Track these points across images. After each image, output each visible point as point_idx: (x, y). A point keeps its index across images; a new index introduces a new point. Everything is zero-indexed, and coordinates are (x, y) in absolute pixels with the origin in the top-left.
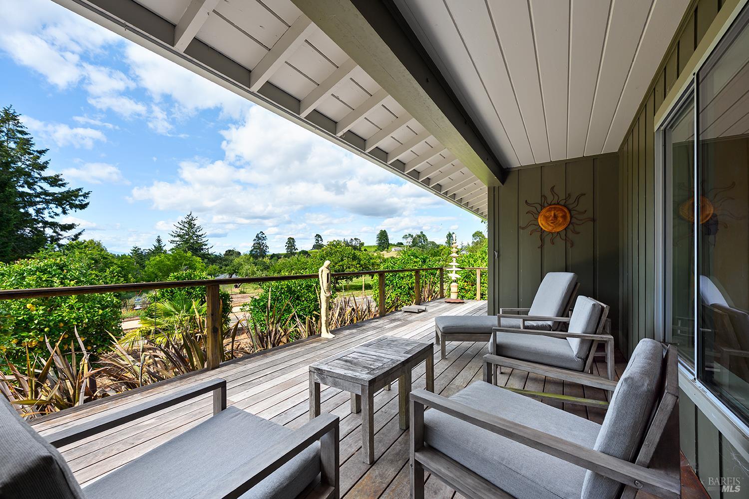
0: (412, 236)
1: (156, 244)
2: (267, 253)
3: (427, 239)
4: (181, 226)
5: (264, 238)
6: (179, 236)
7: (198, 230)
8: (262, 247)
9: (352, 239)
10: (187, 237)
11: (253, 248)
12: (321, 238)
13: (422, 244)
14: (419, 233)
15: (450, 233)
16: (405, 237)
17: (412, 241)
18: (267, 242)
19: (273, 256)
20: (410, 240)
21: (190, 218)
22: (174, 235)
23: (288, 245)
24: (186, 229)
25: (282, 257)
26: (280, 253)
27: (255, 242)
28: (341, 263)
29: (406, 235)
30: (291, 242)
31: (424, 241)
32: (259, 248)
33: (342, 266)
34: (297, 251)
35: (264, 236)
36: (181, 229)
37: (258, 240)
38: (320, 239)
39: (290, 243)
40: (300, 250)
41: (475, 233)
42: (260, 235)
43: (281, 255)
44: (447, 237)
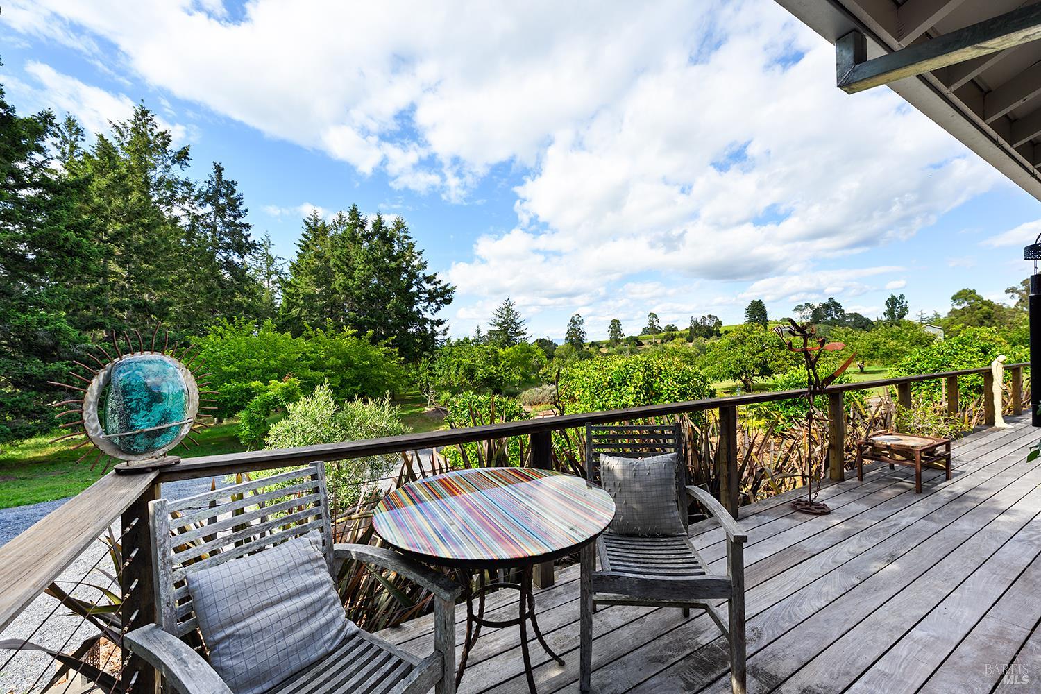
0: (812, 308)
1: (476, 335)
2: (585, 341)
3: (843, 311)
4: (499, 314)
5: (581, 322)
6: (498, 324)
7: (516, 317)
8: (578, 333)
9: (704, 317)
10: (506, 325)
11: (567, 335)
12: (656, 317)
13: (832, 318)
14: (826, 301)
15: (893, 297)
16: (799, 308)
17: (811, 314)
18: (584, 327)
19: (593, 344)
20: (808, 312)
21: (508, 303)
22: (493, 324)
23: (611, 330)
24: (504, 316)
25: (604, 345)
26: (601, 340)
27: (569, 328)
28: (761, 355)
29: (801, 306)
30: (615, 325)
31: (836, 312)
32: (575, 335)
33: (765, 357)
34: (623, 337)
35: (580, 319)
36: (499, 317)
37: (573, 326)
38: (654, 319)
39: (614, 327)
40: (627, 336)
41: (959, 294)
42: (575, 319)
43: (603, 343)
44: (887, 304)
